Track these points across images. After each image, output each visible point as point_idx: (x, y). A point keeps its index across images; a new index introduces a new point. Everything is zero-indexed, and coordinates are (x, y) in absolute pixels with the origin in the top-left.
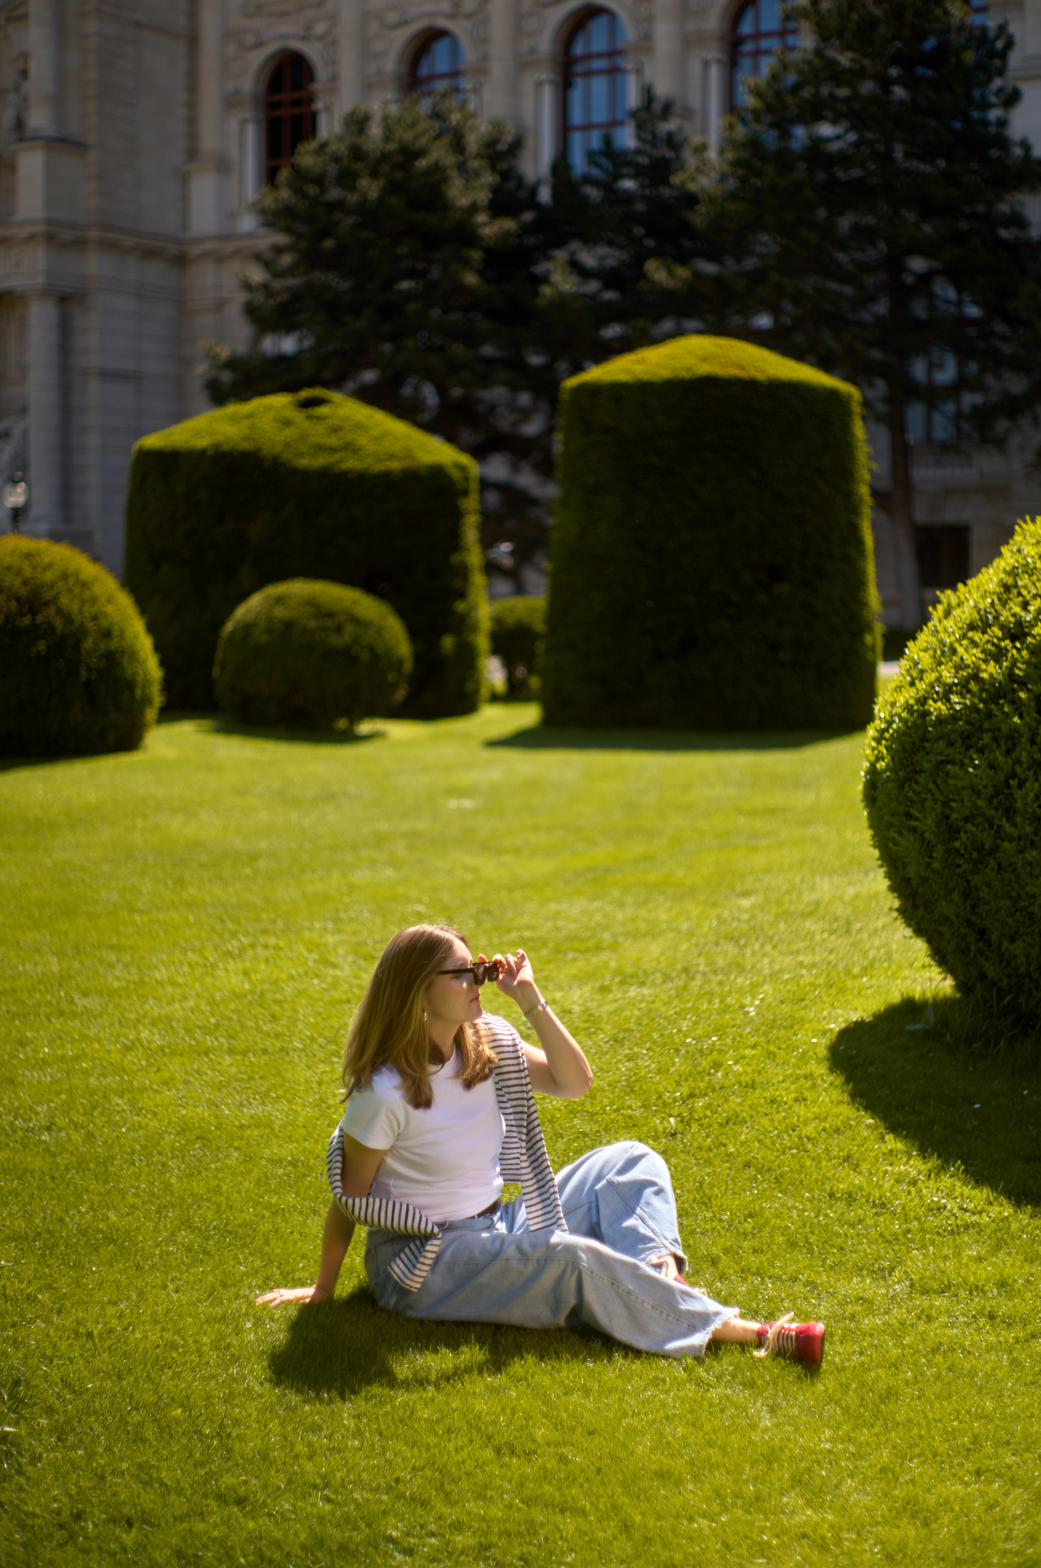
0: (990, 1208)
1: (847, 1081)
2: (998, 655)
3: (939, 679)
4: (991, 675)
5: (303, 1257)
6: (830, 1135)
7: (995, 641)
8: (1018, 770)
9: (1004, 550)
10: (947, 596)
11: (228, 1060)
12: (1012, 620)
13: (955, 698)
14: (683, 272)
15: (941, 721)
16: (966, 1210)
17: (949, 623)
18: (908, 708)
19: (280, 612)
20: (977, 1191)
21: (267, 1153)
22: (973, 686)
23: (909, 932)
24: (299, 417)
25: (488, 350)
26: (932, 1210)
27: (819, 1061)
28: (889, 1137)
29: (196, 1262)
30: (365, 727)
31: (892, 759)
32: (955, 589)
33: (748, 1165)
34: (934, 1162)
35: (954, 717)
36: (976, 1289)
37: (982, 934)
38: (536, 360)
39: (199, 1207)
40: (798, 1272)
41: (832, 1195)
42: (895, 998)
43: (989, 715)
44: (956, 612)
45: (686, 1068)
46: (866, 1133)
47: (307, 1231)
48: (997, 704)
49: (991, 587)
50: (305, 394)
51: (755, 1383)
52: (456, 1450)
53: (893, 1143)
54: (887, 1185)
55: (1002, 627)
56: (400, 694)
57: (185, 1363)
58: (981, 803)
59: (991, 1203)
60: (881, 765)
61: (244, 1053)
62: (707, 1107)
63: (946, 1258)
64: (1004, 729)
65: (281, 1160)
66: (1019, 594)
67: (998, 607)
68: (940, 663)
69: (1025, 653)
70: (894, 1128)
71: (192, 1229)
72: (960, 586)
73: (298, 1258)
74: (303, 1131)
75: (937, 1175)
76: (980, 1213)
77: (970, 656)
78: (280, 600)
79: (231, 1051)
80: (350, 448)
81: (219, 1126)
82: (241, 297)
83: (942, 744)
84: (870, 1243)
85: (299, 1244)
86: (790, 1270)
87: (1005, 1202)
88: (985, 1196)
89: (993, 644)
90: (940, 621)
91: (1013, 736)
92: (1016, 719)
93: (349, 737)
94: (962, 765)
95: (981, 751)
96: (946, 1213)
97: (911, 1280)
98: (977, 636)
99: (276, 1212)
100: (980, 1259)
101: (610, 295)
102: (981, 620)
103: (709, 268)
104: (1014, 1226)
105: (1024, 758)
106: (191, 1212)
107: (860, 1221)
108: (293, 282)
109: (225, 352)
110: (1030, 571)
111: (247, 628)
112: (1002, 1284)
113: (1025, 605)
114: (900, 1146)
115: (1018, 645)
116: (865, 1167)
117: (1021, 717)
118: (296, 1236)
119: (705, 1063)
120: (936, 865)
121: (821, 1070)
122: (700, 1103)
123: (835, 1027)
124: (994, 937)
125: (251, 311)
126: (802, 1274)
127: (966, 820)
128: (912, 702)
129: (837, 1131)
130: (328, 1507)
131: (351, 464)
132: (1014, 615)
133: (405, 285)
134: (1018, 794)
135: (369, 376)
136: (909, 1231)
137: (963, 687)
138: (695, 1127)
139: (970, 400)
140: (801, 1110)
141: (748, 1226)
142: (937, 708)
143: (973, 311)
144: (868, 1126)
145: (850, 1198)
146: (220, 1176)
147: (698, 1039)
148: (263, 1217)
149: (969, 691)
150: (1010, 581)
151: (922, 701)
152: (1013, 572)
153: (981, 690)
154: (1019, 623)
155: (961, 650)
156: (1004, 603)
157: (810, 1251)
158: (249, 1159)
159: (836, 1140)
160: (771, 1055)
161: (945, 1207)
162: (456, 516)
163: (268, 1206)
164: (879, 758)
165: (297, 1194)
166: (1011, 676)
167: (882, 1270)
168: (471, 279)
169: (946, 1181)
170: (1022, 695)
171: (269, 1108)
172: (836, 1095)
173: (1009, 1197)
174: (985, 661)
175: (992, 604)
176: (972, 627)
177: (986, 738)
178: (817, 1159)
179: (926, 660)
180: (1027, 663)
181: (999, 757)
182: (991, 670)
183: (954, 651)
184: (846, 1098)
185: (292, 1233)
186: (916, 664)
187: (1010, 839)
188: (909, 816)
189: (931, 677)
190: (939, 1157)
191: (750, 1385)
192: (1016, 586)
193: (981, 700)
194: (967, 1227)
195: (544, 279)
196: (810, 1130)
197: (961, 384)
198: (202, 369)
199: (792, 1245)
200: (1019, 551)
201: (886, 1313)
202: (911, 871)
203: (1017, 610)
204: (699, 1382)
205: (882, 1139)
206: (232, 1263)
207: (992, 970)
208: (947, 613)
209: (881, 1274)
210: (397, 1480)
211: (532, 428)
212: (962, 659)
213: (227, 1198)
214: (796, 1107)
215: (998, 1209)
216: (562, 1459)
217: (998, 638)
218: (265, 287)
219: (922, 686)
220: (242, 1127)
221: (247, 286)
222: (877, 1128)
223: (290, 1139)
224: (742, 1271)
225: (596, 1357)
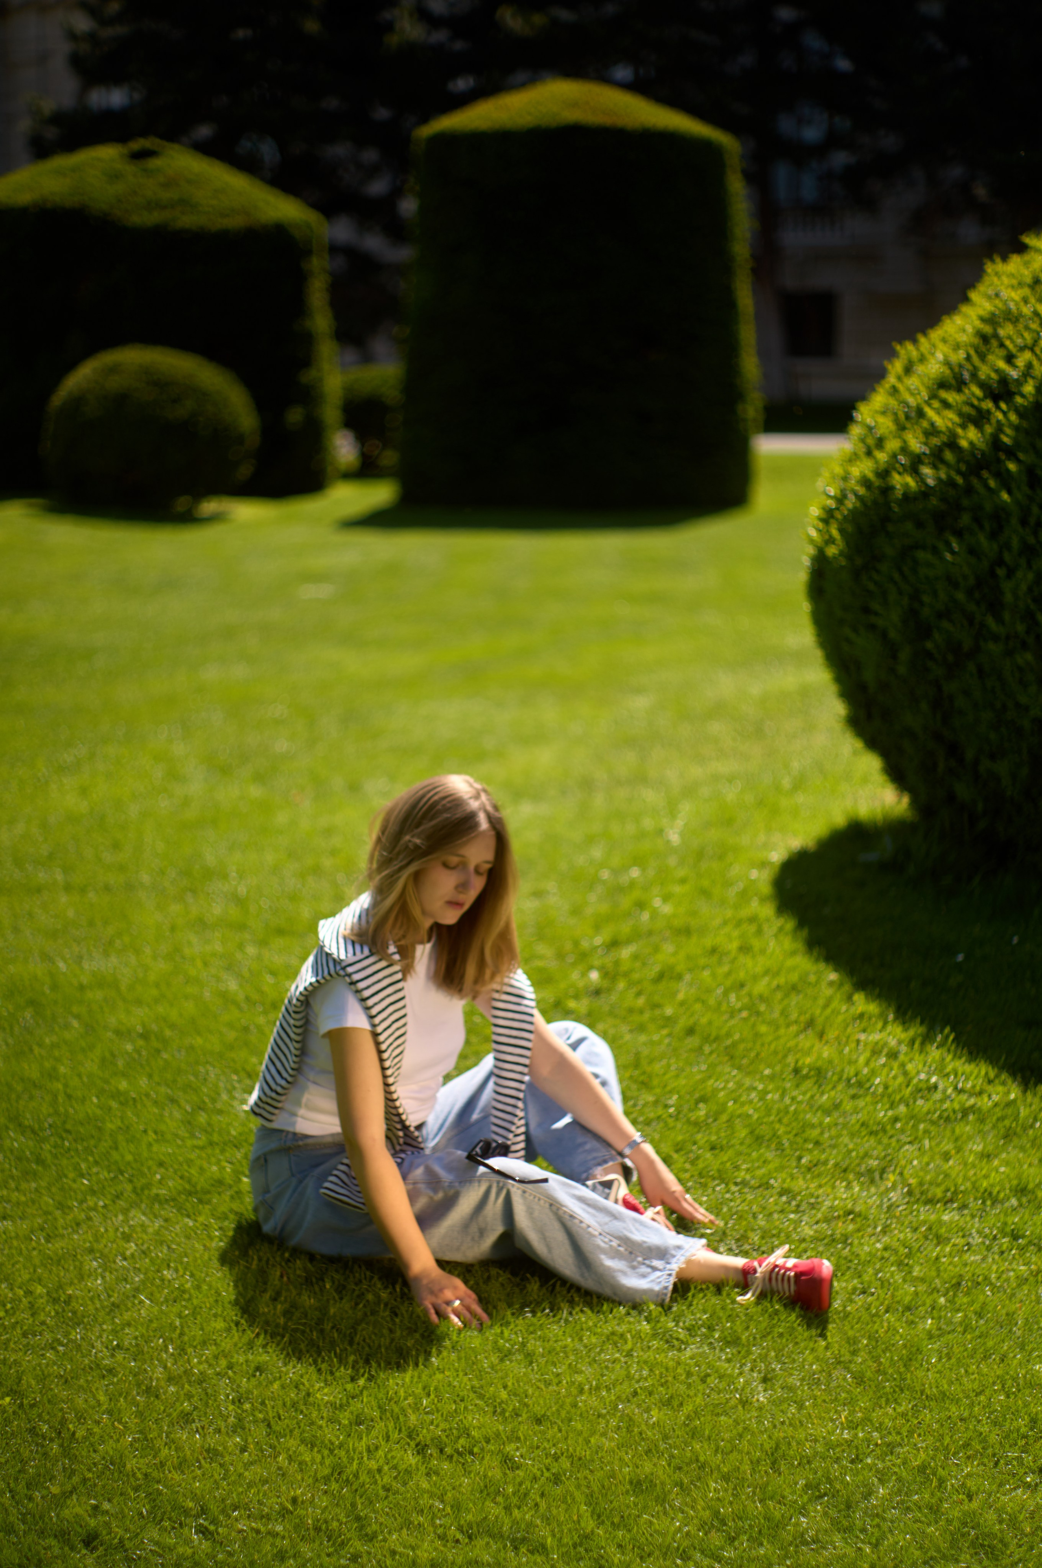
0: (990, 1088)
1: (801, 924)
2: (978, 418)
3: (904, 450)
4: (971, 443)
5: (161, 1164)
6: (787, 995)
7: (976, 403)
8: (1007, 557)
9: (974, 295)
10: (907, 350)
11: (64, 899)
12: (994, 375)
13: (927, 471)
14: (538, 19)
15: (907, 497)
16: (961, 1091)
17: (913, 382)
18: (865, 482)
19: (114, 383)
20: (973, 1066)
21: (112, 1021)
22: (949, 456)
23: (859, 744)
24: (130, 169)
25: (332, 103)
26: (920, 1090)
27: (763, 900)
28: (859, 998)
29: (29, 1175)
30: (209, 506)
31: (848, 544)
32: (915, 341)
33: (690, 1031)
34: (916, 1030)
35: (925, 493)
36: (990, 1197)
37: (954, 750)
38: (382, 113)
39: (31, 1098)
40: (769, 1175)
41: (796, 1071)
42: (839, 820)
43: (969, 490)
44: (920, 369)
45: (604, 908)
46: (828, 992)
47: (163, 1127)
48: (980, 477)
49: (963, 338)
50: (137, 145)
51: (739, 1338)
52: (369, 1451)
53: (862, 1003)
54: (862, 1060)
55: (982, 385)
56: (245, 471)
57: (14, 1326)
58: (960, 596)
59: (990, 1082)
60: (832, 551)
61: (83, 890)
62: (635, 957)
63: (946, 1157)
64: (988, 507)
65: (129, 1032)
66: (1002, 345)
67: (976, 359)
68: (902, 428)
69: (1013, 417)
70: (864, 984)
71: (22, 1128)
72: (922, 340)
73: (155, 1168)
74: (154, 992)
75: (923, 1044)
76: (981, 1093)
77: (943, 420)
78: (113, 369)
79: (68, 888)
80: (185, 203)
81: (55, 987)
82: (64, 48)
83: (909, 526)
84: (852, 1135)
85: (155, 1148)
86: (760, 1173)
87: (1009, 1081)
88: (983, 1072)
89: (972, 406)
90: (899, 378)
91: (999, 517)
92: (1005, 496)
93: (188, 518)
94: (935, 551)
95: (959, 534)
96: (938, 1096)
97: (909, 1185)
98: (951, 397)
99: (124, 1100)
100: (986, 1156)
101: (459, 45)
102: (955, 377)
103: (565, 15)
104: (1024, 1112)
105: (1015, 543)
106: (22, 1103)
107: (837, 1106)
108: (120, 30)
109: (48, 106)
110: (1012, 317)
111: (77, 402)
112: (1021, 1191)
113: (1010, 359)
114: (873, 1008)
115: (1003, 406)
116: (831, 1034)
117: (1010, 492)
118: (152, 1136)
119: (626, 902)
120: (902, 670)
121: (767, 911)
122: (626, 953)
123: (777, 856)
124: (970, 755)
125: (77, 62)
126: (776, 1179)
127: (940, 616)
128: (871, 476)
129: (794, 988)
130: (206, 1545)
131: (187, 221)
132: (997, 371)
133: (241, 34)
134: (1007, 587)
135: (204, 131)
136: (896, 1119)
137: (936, 457)
138: (621, 985)
139: (840, 159)
140: (746, 961)
141: (702, 1111)
142: (902, 481)
143: (843, 64)
144: (831, 984)
145: (819, 1074)
146: (56, 1053)
147: (615, 872)
148: (110, 1109)
149: (943, 461)
150: (988, 329)
151: (884, 474)
152: (991, 320)
153: (959, 461)
154: (1004, 380)
155: (930, 413)
156: (982, 357)
157: (780, 1148)
158: (90, 1029)
159: (794, 1000)
160: (705, 893)
161: (935, 1087)
162: (300, 279)
163: (117, 1095)
164: (831, 541)
165: (150, 1076)
166: (996, 443)
167: (870, 1171)
168: (312, 26)
169: (934, 1053)
170: (1012, 466)
171: (114, 960)
172: (788, 943)
173: (1013, 1074)
174: (964, 427)
175: (968, 358)
176: (942, 384)
177: (965, 519)
178: (775, 1025)
179: (886, 424)
180: (1017, 428)
181: (983, 539)
182: (970, 437)
183: (921, 414)
184: (800, 946)
185: (145, 1131)
186: (870, 429)
187: (996, 638)
188: (866, 610)
189: (893, 445)
190: (922, 1023)
191: (732, 1341)
192: (996, 336)
193: (959, 472)
194: (966, 1112)
195: (389, 27)
196: (761, 987)
197: (832, 141)
198: (24, 125)
199: (759, 1140)
200: (997, 295)
201: (884, 1232)
202: (869, 676)
203: (1002, 365)
204: (670, 1341)
205: (849, 998)
206: (72, 1175)
207: (963, 791)
208: (908, 370)
209: (872, 1177)
210: (294, 1501)
211: (378, 187)
212: (932, 424)
213: (66, 1086)
214: (742, 959)
215: (1000, 1089)
216: (508, 1462)
217: (979, 399)
218: (92, 37)
219: (882, 457)
220: (82, 988)
221: (72, 36)
222: (841, 985)
223: (139, 1002)
224: (701, 1175)
225: (535, 1306)
